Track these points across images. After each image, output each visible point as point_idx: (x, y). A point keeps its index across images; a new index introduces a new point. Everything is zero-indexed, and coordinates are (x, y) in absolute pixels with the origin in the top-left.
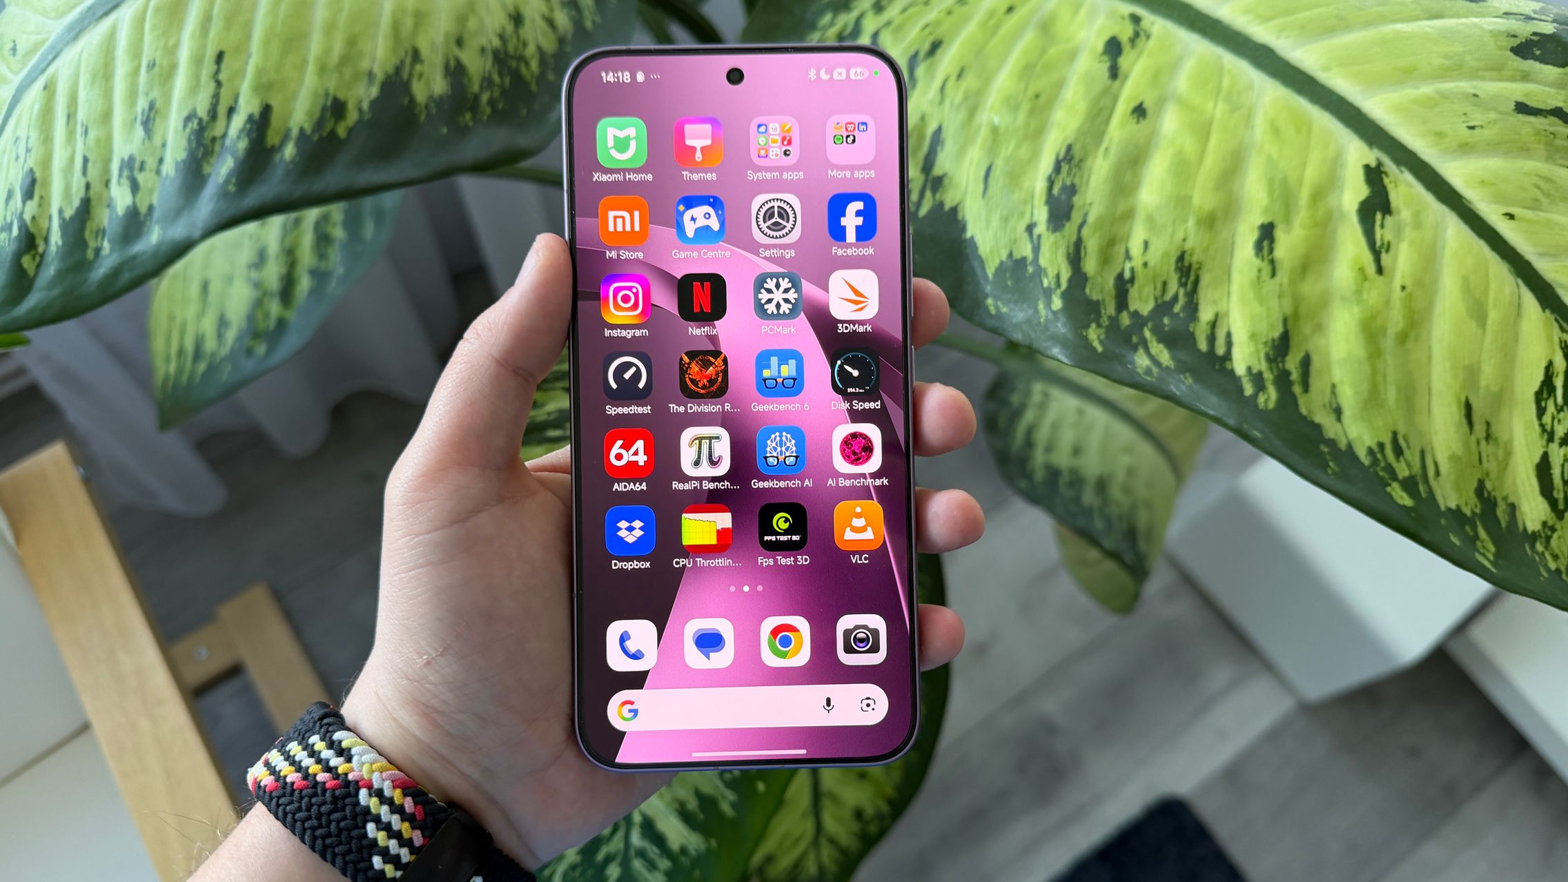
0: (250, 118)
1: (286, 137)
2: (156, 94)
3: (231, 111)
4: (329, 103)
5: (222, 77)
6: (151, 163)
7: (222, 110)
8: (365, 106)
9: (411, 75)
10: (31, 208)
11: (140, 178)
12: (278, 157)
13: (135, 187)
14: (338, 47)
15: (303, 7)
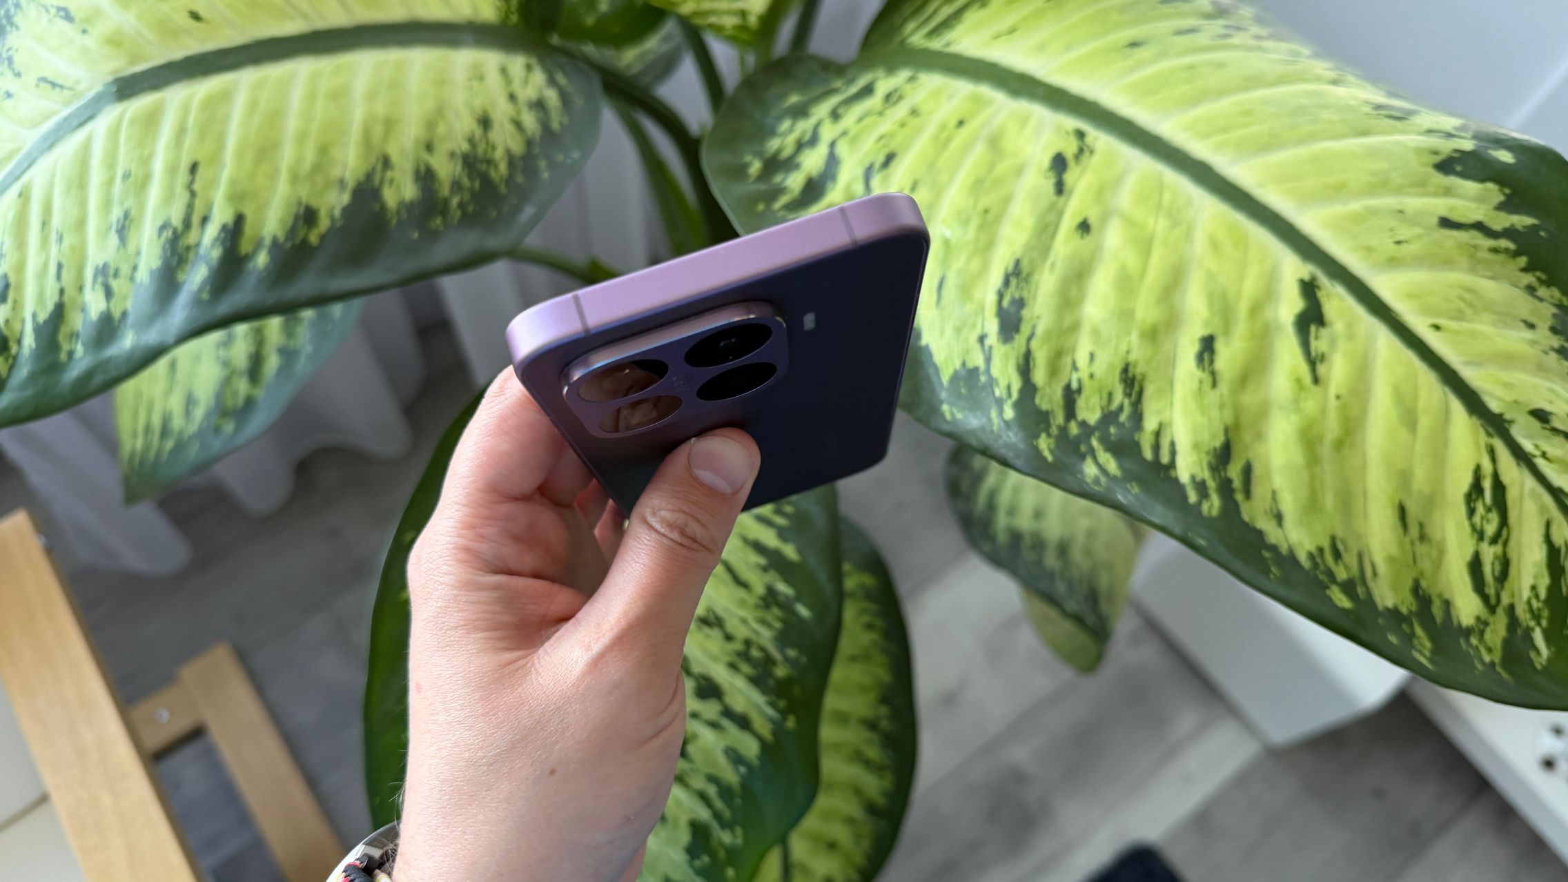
0: (224, 228)
1: (258, 245)
2: (130, 203)
3: (205, 220)
4: (302, 211)
5: (197, 187)
6: (125, 270)
7: (196, 219)
8: (337, 213)
9: (382, 181)
10: (5, 311)
11: (114, 284)
12: (251, 265)
13: (109, 293)
14: (310, 156)
15: (275, 117)
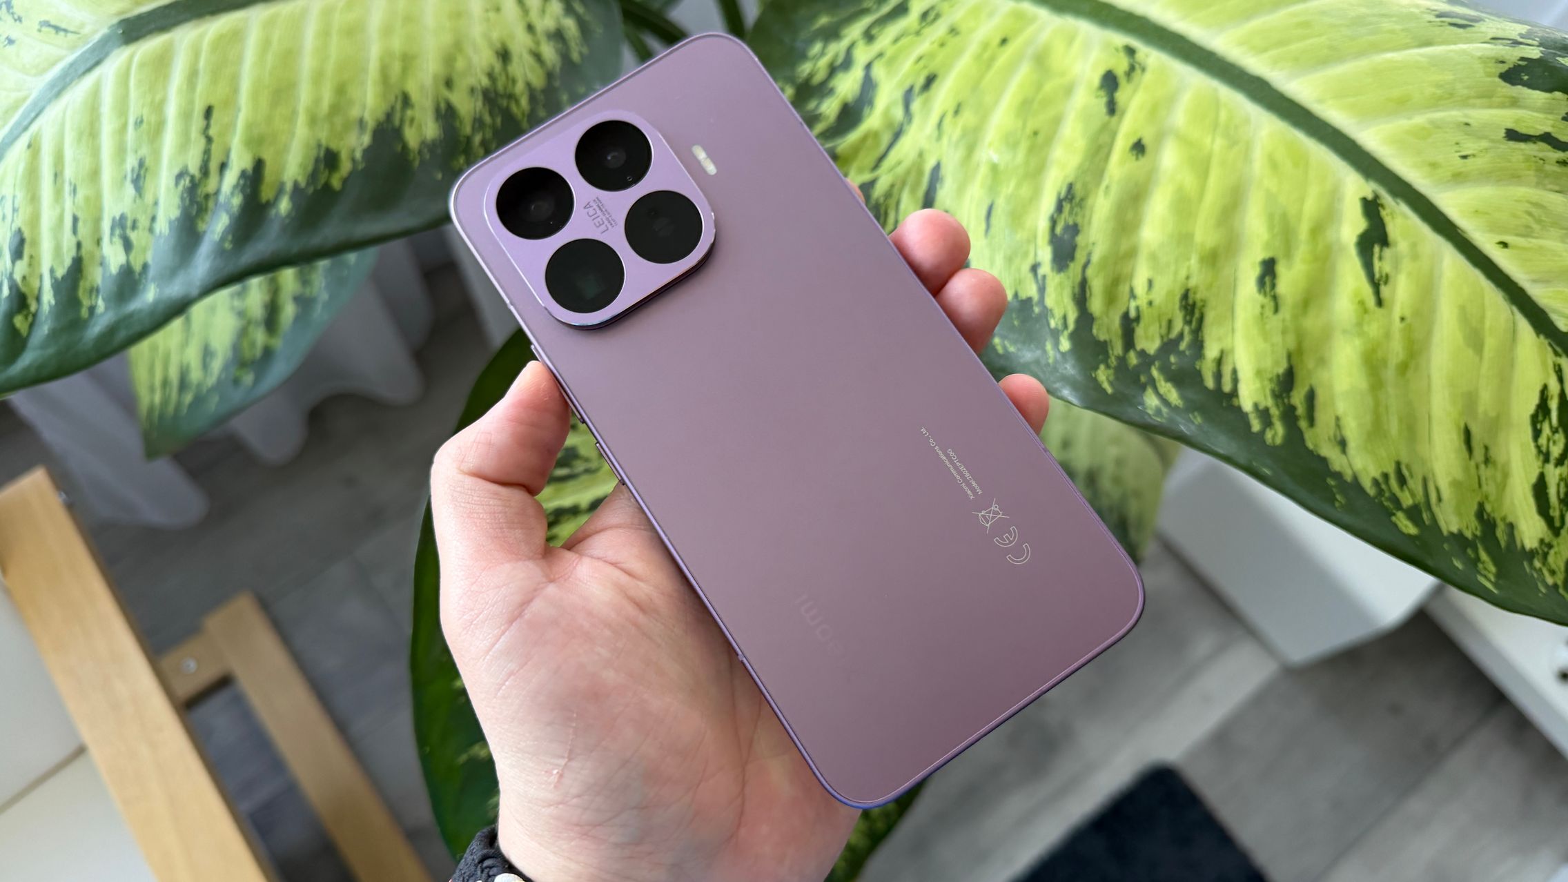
0: (243, 174)
1: (280, 191)
2: (144, 151)
3: (223, 167)
4: (322, 154)
5: (212, 132)
6: (144, 222)
7: (214, 166)
8: (358, 155)
9: (402, 121)
10: (21, 268)
11: (133, 236)
12: (273, 212)
13: (128, 245)
14: (327, 98)
15: (289, 57)
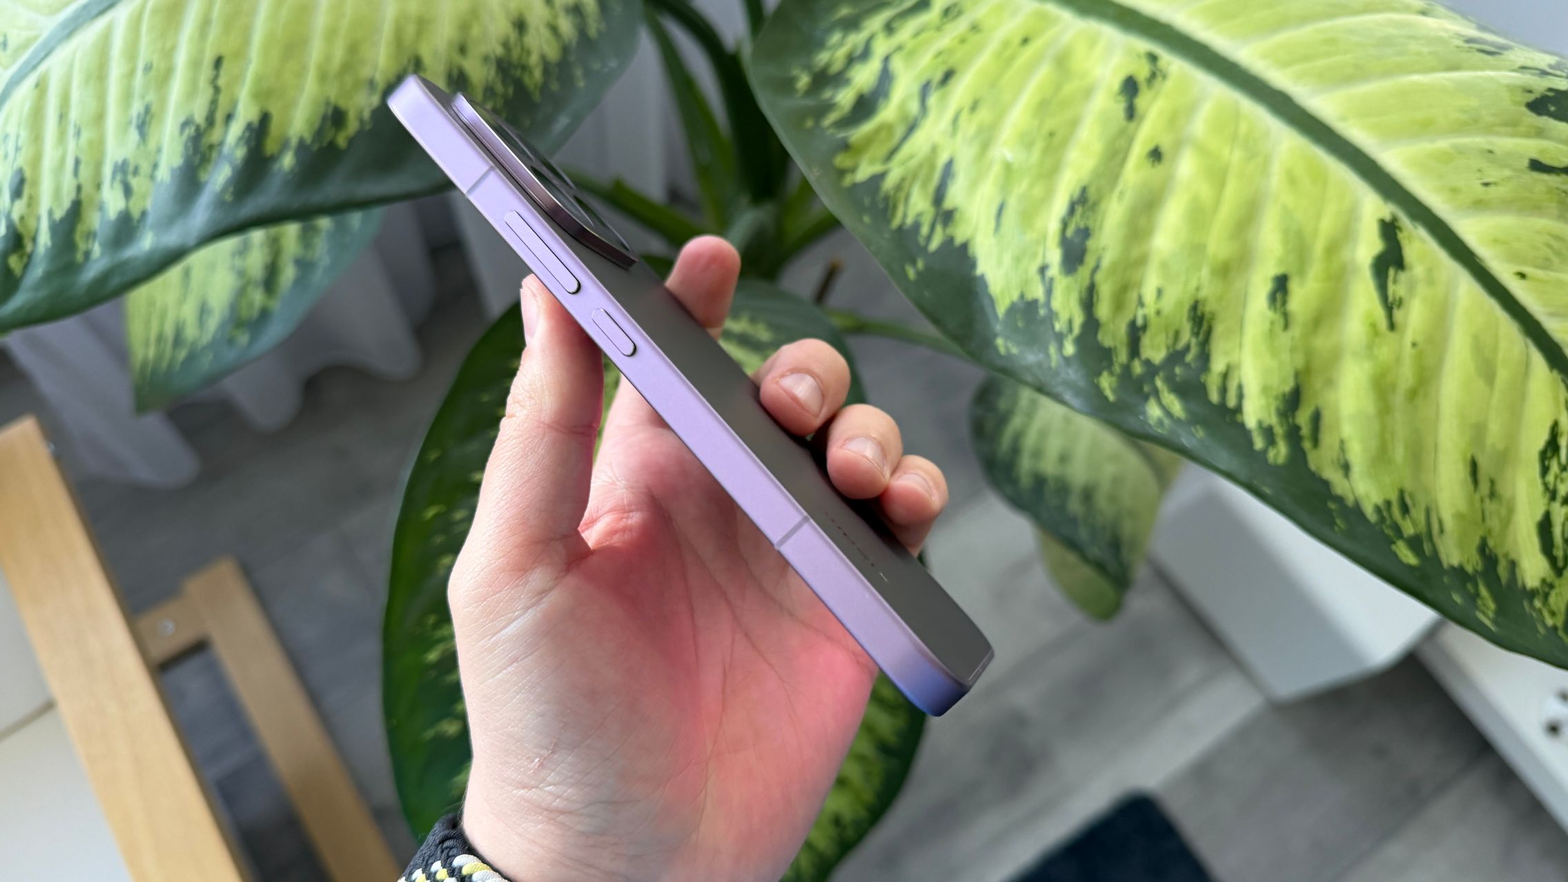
0: (249, 126)
1: (284, 145)
2: (151, 97)
3: (229, 117)
4: (330, 111)
5: (221, 82)
6: (145, 167)
7: (219, 116)
8: (367, 115)
10: (19, 208)
11: (134, 182)
12: (276, 167)
13: (128, 191)
14: (339, 54)
15: (304, 12)
